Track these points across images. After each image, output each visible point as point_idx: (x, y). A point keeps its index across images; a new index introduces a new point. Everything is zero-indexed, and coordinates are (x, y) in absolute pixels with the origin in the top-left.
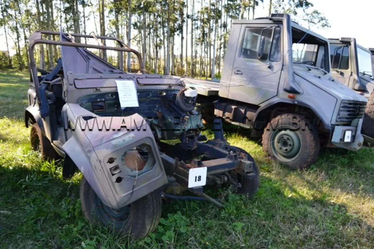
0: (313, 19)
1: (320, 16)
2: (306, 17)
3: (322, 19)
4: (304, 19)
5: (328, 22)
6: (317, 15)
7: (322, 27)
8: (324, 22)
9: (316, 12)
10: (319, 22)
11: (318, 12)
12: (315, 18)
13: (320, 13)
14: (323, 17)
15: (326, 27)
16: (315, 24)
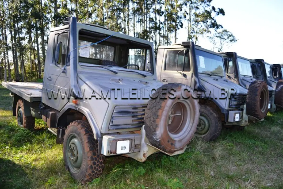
0: (224, 36)
1: (229, 33)
2: (218, 35)
3: (230, 36)
4: (216, 36)
5: (235, 38)
6: (226, 33)
7: (230, 42)
8: (231, 38)
9: (226, 31)
10: (228, 38)
11: (227, 31)
12: (225, 35)
13: (228, 32)
14: (231, 35)
15: (233, 42)
16: (226, 40)
